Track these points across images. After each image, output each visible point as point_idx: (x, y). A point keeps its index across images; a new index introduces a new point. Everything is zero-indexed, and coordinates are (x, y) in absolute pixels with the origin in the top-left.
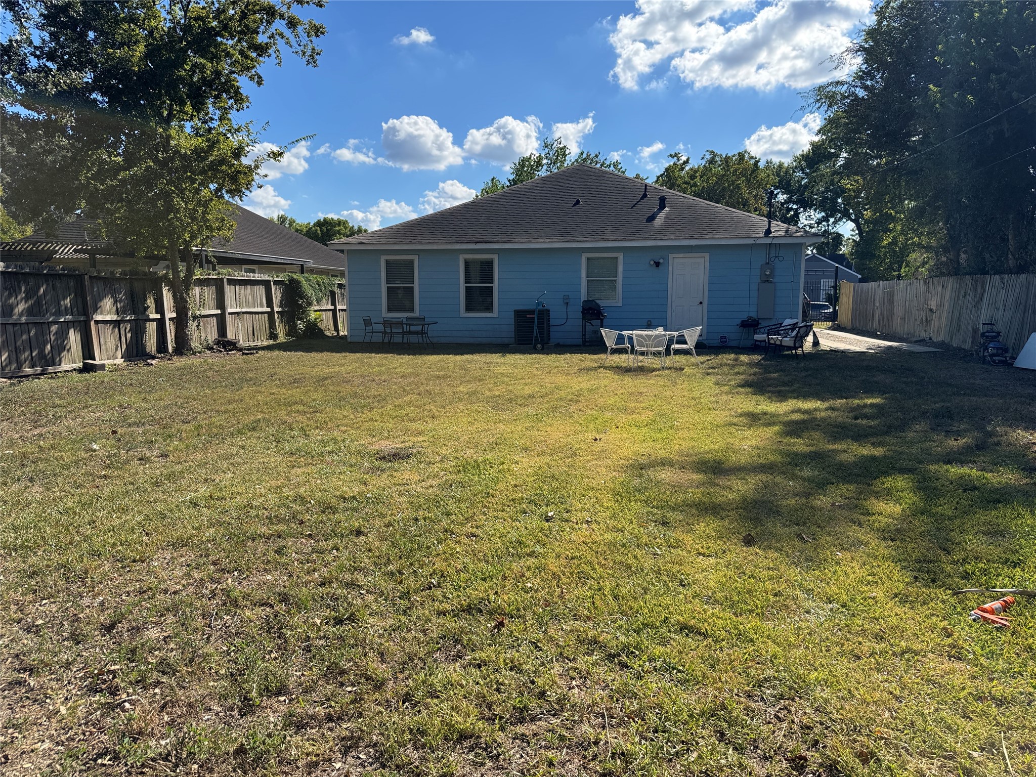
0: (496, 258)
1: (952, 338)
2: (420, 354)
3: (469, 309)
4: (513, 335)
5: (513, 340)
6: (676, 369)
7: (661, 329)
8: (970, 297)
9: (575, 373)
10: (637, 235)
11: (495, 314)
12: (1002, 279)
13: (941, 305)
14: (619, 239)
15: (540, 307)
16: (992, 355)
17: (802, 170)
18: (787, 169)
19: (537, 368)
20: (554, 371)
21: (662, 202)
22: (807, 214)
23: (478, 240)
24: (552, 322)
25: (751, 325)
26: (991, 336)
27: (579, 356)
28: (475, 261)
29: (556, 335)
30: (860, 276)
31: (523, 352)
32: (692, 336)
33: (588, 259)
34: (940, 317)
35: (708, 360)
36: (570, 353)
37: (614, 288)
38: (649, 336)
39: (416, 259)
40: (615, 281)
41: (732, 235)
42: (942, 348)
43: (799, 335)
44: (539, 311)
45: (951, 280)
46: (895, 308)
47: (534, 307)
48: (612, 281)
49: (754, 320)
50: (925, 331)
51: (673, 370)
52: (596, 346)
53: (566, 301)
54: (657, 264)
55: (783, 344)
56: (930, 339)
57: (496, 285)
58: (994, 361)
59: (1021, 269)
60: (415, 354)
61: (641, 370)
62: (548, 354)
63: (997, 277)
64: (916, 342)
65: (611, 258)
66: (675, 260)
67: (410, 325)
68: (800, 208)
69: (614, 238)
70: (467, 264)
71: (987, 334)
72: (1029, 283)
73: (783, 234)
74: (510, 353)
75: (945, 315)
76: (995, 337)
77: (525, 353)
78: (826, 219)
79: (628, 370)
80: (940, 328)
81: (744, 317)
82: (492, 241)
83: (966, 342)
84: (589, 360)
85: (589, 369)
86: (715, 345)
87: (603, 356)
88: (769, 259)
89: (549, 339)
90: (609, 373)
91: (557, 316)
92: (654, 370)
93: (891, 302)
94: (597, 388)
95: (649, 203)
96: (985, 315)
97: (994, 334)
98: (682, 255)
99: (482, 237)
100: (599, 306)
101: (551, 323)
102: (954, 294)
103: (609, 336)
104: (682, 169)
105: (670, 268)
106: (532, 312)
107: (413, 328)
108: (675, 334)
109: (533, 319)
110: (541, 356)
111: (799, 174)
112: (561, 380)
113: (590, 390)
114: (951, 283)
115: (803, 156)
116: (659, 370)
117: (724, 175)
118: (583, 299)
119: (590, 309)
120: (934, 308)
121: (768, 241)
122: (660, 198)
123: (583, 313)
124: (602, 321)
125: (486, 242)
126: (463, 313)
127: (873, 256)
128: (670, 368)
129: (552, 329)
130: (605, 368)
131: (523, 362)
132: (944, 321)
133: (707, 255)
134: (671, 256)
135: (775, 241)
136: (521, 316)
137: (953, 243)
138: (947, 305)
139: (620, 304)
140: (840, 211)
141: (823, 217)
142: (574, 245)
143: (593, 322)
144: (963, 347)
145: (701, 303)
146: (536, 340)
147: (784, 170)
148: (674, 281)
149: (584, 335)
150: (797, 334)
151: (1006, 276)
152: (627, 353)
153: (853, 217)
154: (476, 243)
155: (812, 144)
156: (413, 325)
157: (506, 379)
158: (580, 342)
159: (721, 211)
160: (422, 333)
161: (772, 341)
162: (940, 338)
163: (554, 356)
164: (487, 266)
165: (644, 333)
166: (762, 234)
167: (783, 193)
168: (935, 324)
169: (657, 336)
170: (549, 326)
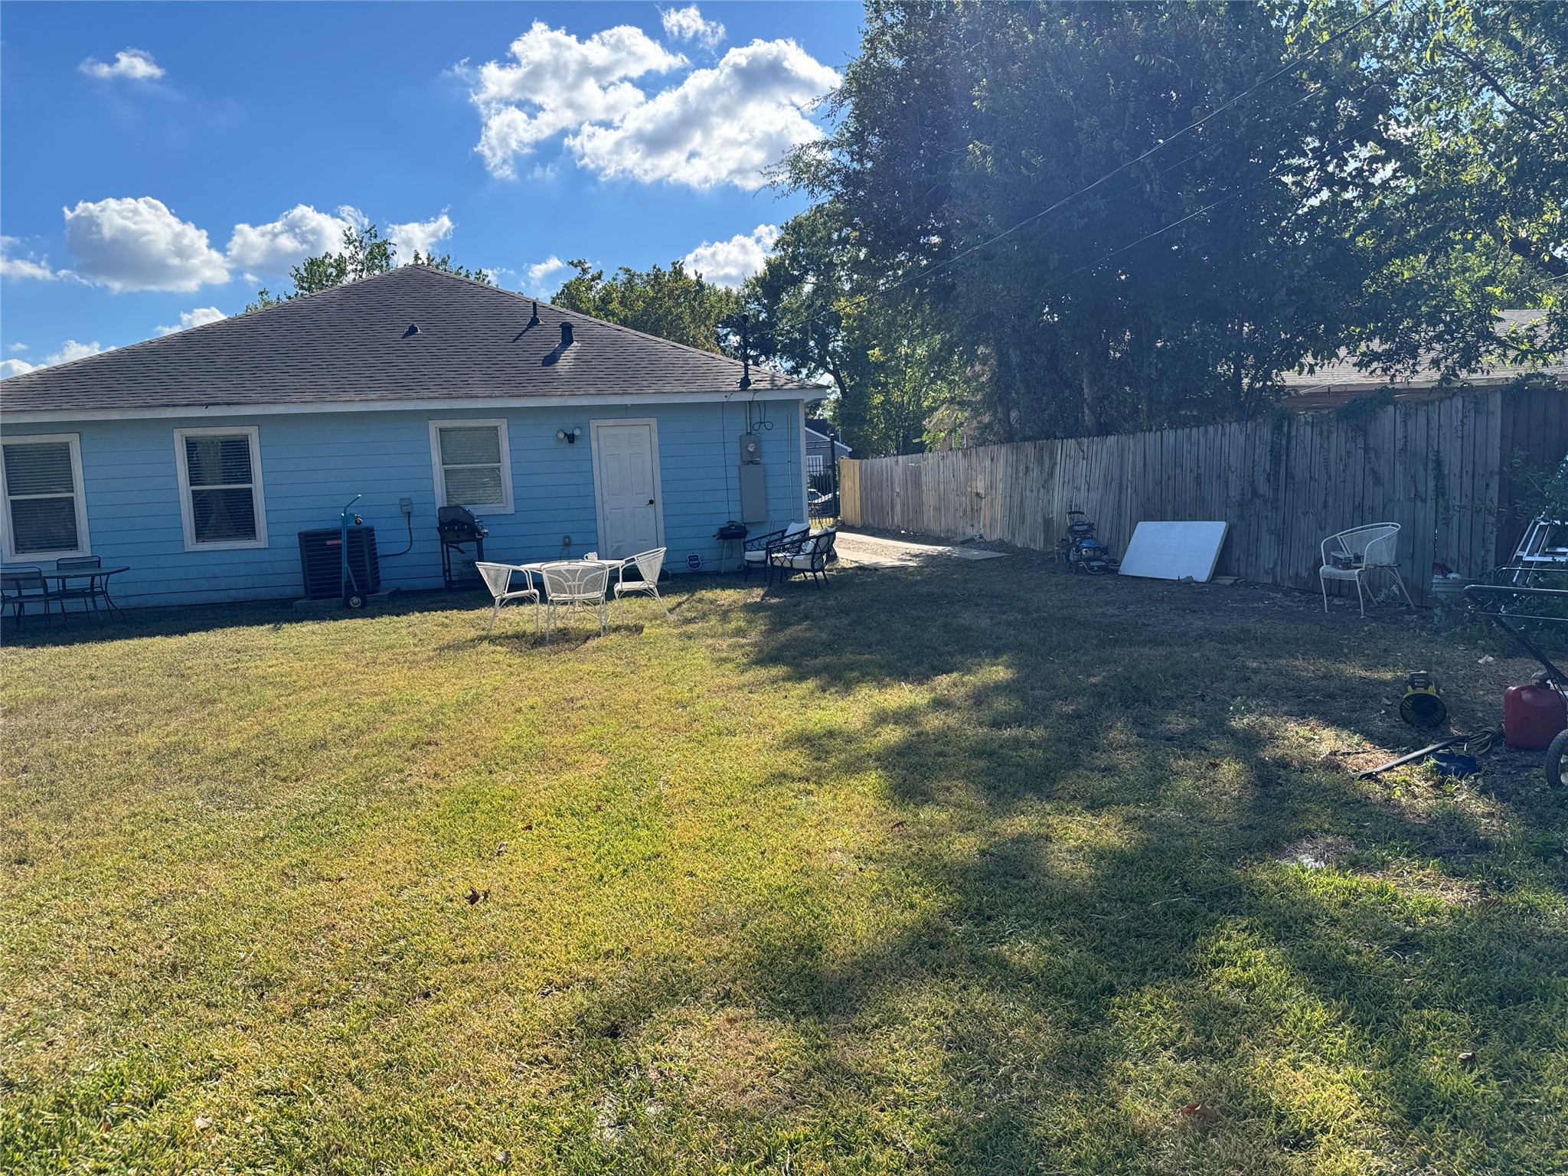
0: (253, 434)
1: (1013, 535)
2: (84, 640)
3: (201, 534)
4: (300, 579)
5: (301, 590)
6: (628, 628)
7: (593, 556)
8: (1035, 473)
9: (430, 659)
10: (530, 388)
11: (262, 541)
12: (1079, 444)
13: (991, 487)
14: (497, 393)
15: (352, 524)
16: (1089, 560)
17: (758, 299)
18: (737, 298)
19: (347, 654)
20: (384, 657)
21: (567, 333)
22: (771, 364)
23: (212, 400)
24: (381, 550)
25: (733, 534)
26: (1080, 531)
27: (439, 616)
28: (210, 442)
29: (392, 575)
30: (850, 450)
31: (318, 616)
32: (651, 564)
33: (441, 430)
34: (992, 505)
35: (679, 604)
36: (421, 612)
37: (498, 479)
38: (573, 572)
39: (74, 442)
40: (499, 469)
41: (693, 387)
42: (1004, 551)
43: (818, 550)
44: (349, 532)
45: (1003, 450)
46: (924, 495)
47: (337, 525)
48: (493, 469)
49: (739, 527)
50: (972, 525)
51: (623, 632)
52: (473, 593)
53: (406, 509)
54: (571, 438)
55: (795, 566)
56: (981, 537)
57: (258, 486)
58: (1092, 568)
59: (1103, 430)
60: (70, 642)
61: (564, 638)
62: (373, 617)
63: (1072, 442)
64: (963, 543)
65: (489, 428)
66: (601, 431)
67: (64, 578)
68: (760, 355)
69: (487, 393)
70: (191, 446)
71: (1076, 528)
72: (1123, 450)
73: (769, 387)
74: (290, 621)
75: (999, 501)
76: (1087, 531)
77: (323, 619)
78: (795, 371)
79: (538, 641)
80: (993, 520)
81: (723, 522)
82: (243, 400)
83: (1035, 540)
84: (459, 623)
85: (457, 647)
86: (682, 571)
87: (486, 612)
88: (752, 427)
89: (378, 583)
90: (501, 652)
91: (389, 539)
92: (588, 636)
93: (917, 484)
94: (477, 698)
95: (543, 333)
96: (1058, 500)
97: (1085, 527)
98: (611, 422)
99: (220, 394)
100: (472, 517)
101: (379, 552)
102: (1009, 470)
103: (493, 573)
104: (590, 288)
105: (594, 445)
106: (335, 534)
107: (72, 584)
108: (619, 564)
109: (339, 547)
110: (360, 621)
111: (754, 306)
112: (396, 678)
113: (461, 706)
114: (1003, 453)
115: (757, 279)
116: (598, 635)
117: (654, 299)
118: (439, 505)
119: (455, 522)
120: (982, 492)
121: (747, 397)
122: (561, 326)
123: (441, 530)
124: (479, 543)
125: (228, 404)
126: (191, 543)
127: (863, 420)
128: (617, 629)
129: (381, 563)
130: (493, 640)
131: (317, 639)
132: (999, 512)
133: (653, 422)
134: (593, 424)
135: (758, 397)
136: (314, 544)
137: (999, 395)
138: (1001, 486)
139: (511, 510)
140: (814, 361)
141: (793, 367)
142: (411, 406)
143: (461, 546)
144: (1032, 546)
145: (651, 502)
146: (349, 587)
147: (733, 299)
148: (604, 469)
149: (447, 571)
150: (815, 548)
151: (1086, 440)
152: (532, 602)
153: (831, 367)
154: (207, 405)
155: (768, 263)
156: (70, 577)
157: (270, 693)
158: (440, 583)
159: (666, 349)
160: (91, 593)
161: (777, 563)
162: (996, 536)
163: (386, 619)
164: (236, 453)
165: (563, 565)
166: (736, 387)
167: (736, 334)
168: (985, 515)
169: (587, 571)
170: (374, 557)
